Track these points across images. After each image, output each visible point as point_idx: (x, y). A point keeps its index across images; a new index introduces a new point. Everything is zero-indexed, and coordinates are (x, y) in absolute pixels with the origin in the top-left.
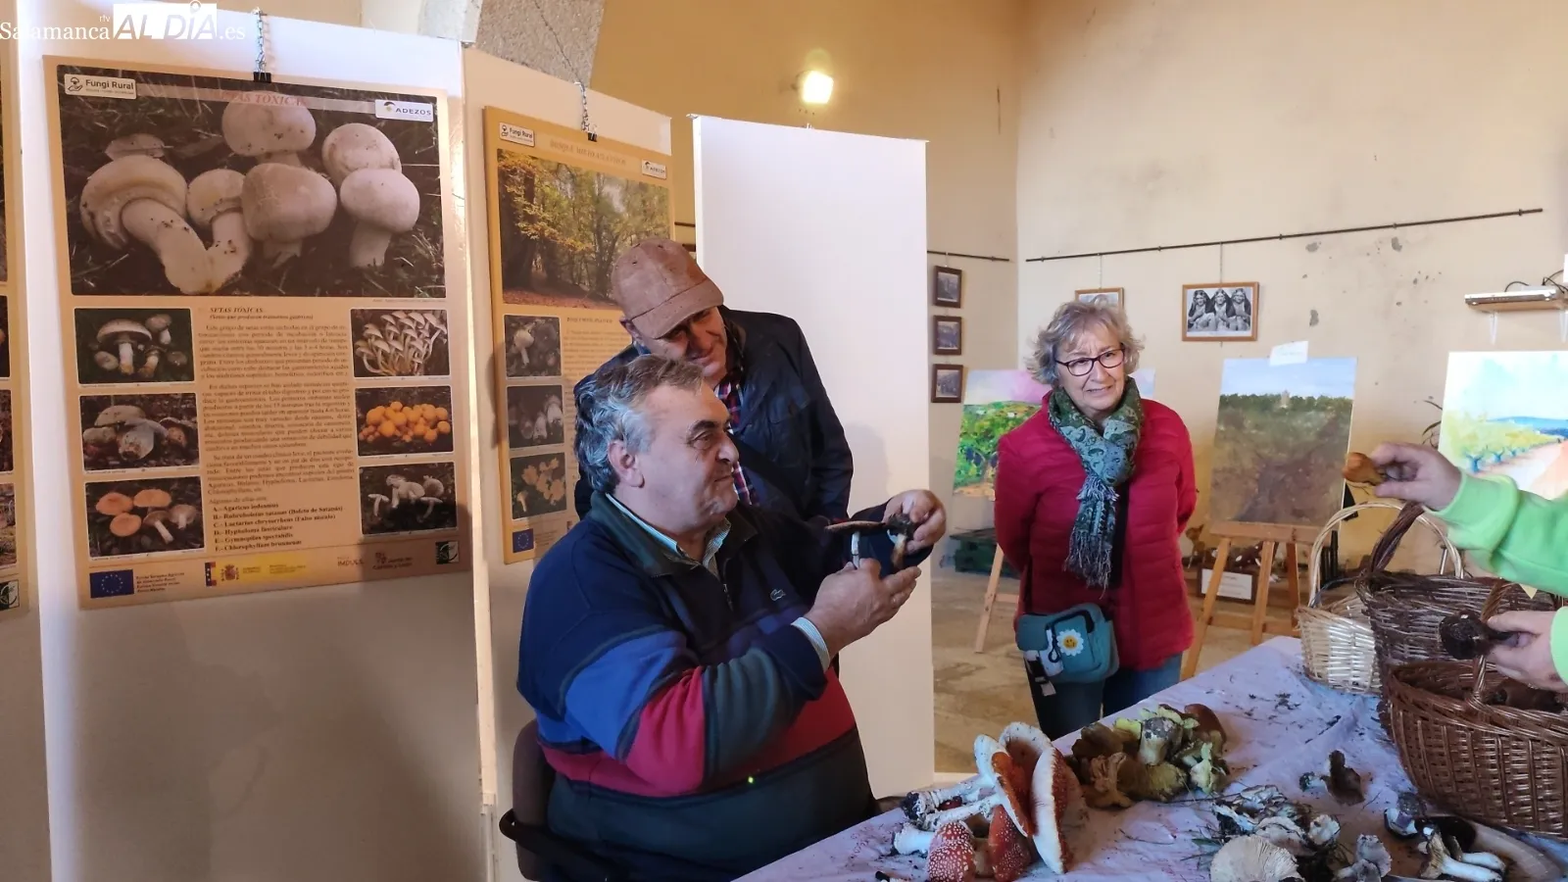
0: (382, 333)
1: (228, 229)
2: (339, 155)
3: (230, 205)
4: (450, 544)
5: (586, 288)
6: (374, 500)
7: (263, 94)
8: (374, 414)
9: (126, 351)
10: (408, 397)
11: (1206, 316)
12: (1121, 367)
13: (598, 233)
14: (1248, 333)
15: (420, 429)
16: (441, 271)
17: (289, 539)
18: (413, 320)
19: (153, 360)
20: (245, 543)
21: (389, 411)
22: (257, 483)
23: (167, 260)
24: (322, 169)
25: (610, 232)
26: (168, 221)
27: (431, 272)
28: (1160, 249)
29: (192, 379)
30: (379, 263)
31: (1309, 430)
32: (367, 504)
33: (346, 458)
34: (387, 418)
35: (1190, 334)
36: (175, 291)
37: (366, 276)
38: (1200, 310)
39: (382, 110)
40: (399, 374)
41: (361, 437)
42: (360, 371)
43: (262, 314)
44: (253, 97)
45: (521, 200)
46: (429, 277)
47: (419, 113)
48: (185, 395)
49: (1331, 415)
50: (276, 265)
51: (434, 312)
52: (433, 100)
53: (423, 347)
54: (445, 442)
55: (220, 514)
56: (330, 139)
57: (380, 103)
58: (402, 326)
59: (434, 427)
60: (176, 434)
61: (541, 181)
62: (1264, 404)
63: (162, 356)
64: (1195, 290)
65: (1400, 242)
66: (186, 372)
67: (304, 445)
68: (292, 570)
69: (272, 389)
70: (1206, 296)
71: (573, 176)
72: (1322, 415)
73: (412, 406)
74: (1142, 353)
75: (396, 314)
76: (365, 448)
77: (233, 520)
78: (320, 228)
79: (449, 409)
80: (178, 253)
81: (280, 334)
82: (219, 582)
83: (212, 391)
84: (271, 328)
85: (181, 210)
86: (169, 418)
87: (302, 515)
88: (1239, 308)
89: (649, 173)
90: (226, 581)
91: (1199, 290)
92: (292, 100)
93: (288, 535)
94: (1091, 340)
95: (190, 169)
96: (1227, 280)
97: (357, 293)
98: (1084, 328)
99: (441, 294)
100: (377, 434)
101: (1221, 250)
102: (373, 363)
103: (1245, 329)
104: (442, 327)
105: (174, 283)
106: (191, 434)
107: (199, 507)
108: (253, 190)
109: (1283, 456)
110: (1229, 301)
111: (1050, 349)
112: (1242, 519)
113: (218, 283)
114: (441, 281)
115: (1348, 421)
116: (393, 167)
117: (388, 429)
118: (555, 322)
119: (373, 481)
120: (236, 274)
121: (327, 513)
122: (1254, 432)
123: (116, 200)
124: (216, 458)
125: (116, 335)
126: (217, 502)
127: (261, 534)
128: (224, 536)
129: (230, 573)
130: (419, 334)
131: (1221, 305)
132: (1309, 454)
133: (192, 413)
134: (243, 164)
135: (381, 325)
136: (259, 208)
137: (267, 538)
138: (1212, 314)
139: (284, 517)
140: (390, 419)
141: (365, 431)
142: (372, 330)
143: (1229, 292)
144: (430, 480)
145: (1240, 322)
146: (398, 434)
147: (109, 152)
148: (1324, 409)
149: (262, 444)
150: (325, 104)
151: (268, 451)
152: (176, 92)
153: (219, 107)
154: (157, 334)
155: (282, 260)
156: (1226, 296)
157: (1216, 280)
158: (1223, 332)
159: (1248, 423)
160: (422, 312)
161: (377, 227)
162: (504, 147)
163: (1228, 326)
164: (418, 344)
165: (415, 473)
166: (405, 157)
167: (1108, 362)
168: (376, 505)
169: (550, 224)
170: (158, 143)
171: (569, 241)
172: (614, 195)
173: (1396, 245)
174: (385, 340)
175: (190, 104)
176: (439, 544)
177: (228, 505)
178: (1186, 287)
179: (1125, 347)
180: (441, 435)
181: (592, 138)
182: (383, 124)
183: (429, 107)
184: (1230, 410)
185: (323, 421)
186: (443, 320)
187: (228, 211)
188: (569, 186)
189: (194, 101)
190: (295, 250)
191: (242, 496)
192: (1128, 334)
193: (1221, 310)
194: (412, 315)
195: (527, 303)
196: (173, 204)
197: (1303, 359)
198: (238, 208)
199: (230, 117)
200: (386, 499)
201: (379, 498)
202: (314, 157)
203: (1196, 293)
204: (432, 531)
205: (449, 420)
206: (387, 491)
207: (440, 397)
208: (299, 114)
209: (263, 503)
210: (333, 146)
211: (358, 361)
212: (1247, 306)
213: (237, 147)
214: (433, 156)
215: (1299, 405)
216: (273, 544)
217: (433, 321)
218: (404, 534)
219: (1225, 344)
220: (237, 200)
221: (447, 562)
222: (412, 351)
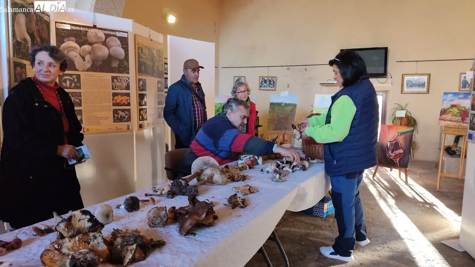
0: (117, 81)
1: (88, 57)
2: (109, 43)
3: (88, 53)
4: (130, 126)
5: (150, 73)
6: (115, 116)
7: (95, 29)
8: (116, 98)
9: (68, 82)
10: (122, 95)
11: (264, 84)
12: (247, 94)
13: (152, 61)
14: (274, 89)
15: (124, 101)
16: (129, 69)
17: (99, 123)
18: (123, 78)
19: (73, 85)
20: (90, 124)
21: (118, 97)
22: (93, 111)
23: (76, 63)
24: (106, 46)
25: (154, 61)
26: (76, 55)
27: (127, 69)
28: (254, 67)
29: (81, 89)
30: (117, 66)
31: (288, 110)
32: (114, 116)
33: (110, 107)
34: (118, 99)
35: (261, 89)
36: (78, 70)
37: (114, 69)
38: (263, 83)
39: (118, 34)
40: (120, 90)
41: (113, 103)
42: (113, 89)
43: (94, 76)
44: (93, 30)
45: (141, 54)
46: (126, 70)
47: (125, 35)
48: (79, 92)
49: (293, 107)
50: (97, 66)
51: (127, 77)
52: (127, 32)
53: (125, 84)
54: (129, 104)
55: (86, 117)
56: (108, 40)
57: (117, 32)
58: (121, 80)
59: (127, 101)
60: (78, 100)
61: (144, 50)
62: (279, 104)
63: (75, 84)
64: (262, 78)
65: (307, 69)
66: (79, 88)
67: (102, 104)
68: (100, 130)
69: (96, 92)
70: (265, 79)
71: (148, 49)
72: (291, 107)
73: (123, 97)
74: (251, 92)
75: (120, 77)
76: (114, 105)
77: (88, 119)
78: (106, 58)
79: (130, 97)
80: (78, 62)
81: (98, 80)
82: (86, 132)
83: (85, 92)
84: (96, 79)
85: (79, 53)
86: (76, 97)
87: (101, 118)
88: (272, 83)
89: (160, 48)
90: (87, 132)
91: (263, 78)
92: (100, 31)
93: (99, 122)
94: (242, 88)
95: (81, 45)
96: (269, 76)
97: (113, 73)
98: (241, 86)
99: (129, 73)
100: (116, 102)
101: (268, 69)
102: (115, 87)
103: (273, 88)
104: (129, 80)
105: (77, 69)
106: (80, 100)
107: (82, 116)
108: (93, 49)
109: (283, 116)
110: (270, 81)
111: (235, 90)
112: (274, 130)
113: (86, 69)
114: (128, 71)
115: (296, 108)
116: (119, 46)
117: (118, 101)
118: (145, 80)
119: (115, 112)
120: (89, 67)
121: (106, 118)
122: (277, 111)
123: (66, 50)
124: (85, 106)
125: (66, 79)
126: (85, 115)
127: (94, 122)
128: (87, 122)
129: (88, 130)
130: (124, 81)
131: (268, 82)
132: (288, 115)
133: (81, 96)
134: (91, 44)
135: (117, 79)
136: (94, 54)
137: (95, 123)
138: (266, 84)
139: (98, 119)
140: (119, 99)
141: (114, 101)
142: (115, 80)
143: (270, 78)
144: (126, 112)
145: (272, 86)
146: (120, 102)
147: (65, 40)
148: (291, 106)
149: (94, 103)
150: (107, 32)
151: (95, 105)
152: (78, 28)
153: (86, 32)
154: (74, 79)
155: (98, 64)
156: (269, 80)
157: (267, 76)
158: (268, 88)
159: (276, 109)
160: (125, 77)
161: (117, 59)
162: (139, 42)
163: (269, 87)
164: (124, 84)
165: (123, 111)
166: (122, 44)
167: (245, 92)
168: (116, 117)
169: (145, 59)
170: (74, 39)
171: (148, 63)
172: (155, 52)
173: (306, 70)
174: (118, 82)
175: (81, 31)
176: (128, 126)
177: (88, 116)
178: (260, 77)
179: (248, 90)
180: (128, 103)
181: (151, 40)
182: (118, 37)
183: (127, 34)
184: (272, 106)
185: (106, 99)
186: (129, 79)
187: (88, 54)
188: (148, 51)
189: (81, 30)
190: (101, 63)
191: (90, 114)
192: (249, 88)
193: (268, 83)
194: (123, 77)
195: (141, 76)
196: (77, 52)
197: (287, 95)
198: (89, 53)
199: (88, 34)
200: (118, 116)
201: (116, 115)
202: (104, 43)
203: (262, 79)
204: (127, 123)
205: (130, 100)
206: (118, 114)
207: (128, 95)
208: (101, 34)
209: (94, 116)
210: (108, 41)
211: (113, 86)
212: (274, 82)
213: (90, 40)
214: (127, 44)
215: (287, 105)
216: (96, 124)
217: (127, 79)
218: (121, 123)
219: (269, 91)
220: (90, 52)
221: (129, 129)
222: (123, 85)
